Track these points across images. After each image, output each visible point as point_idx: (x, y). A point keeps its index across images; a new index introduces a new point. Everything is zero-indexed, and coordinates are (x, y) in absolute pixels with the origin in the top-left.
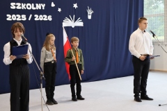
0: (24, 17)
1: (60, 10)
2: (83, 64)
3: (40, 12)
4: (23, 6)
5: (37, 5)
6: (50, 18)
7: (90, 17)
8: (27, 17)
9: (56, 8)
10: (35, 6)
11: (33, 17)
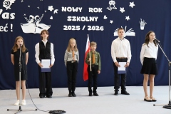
0: (78, 28)
1: (111, 22)
2: (100, 65)
3: (92, 24)
4: (78, 19)
5: (90, 18)
6: (102, 29)
7: (142, 28)
8: (81, 28)
9: (108, 20)
10: (89, 19)
11: (86, 28)
